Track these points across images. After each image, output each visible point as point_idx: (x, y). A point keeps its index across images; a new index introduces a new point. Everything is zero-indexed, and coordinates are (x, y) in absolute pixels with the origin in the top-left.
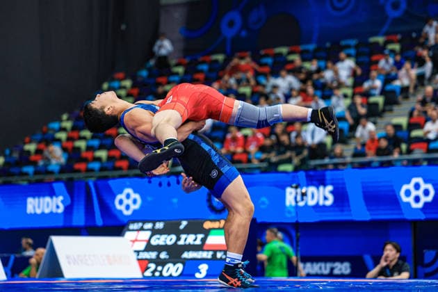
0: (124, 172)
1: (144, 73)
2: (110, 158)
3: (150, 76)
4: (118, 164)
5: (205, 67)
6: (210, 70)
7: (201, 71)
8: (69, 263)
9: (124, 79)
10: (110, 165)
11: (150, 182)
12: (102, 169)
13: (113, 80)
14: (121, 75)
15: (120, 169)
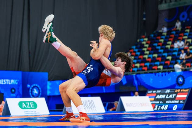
0: (146, 71)
1: (152, 35)
2: (140, 66)
3: (154, 36)
4: (144, 68)
5: (174, 32)
6: (176, 34)
7: (173, 34)
8: (127, 106)
9: (145, 38)
10: (140, 69)
11: (155, 75)
12: (138, 70)
13: (141, 38)
14: (144, 36)
15: (144, 70)
